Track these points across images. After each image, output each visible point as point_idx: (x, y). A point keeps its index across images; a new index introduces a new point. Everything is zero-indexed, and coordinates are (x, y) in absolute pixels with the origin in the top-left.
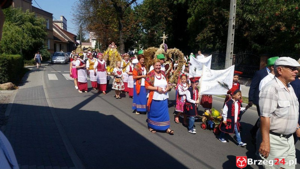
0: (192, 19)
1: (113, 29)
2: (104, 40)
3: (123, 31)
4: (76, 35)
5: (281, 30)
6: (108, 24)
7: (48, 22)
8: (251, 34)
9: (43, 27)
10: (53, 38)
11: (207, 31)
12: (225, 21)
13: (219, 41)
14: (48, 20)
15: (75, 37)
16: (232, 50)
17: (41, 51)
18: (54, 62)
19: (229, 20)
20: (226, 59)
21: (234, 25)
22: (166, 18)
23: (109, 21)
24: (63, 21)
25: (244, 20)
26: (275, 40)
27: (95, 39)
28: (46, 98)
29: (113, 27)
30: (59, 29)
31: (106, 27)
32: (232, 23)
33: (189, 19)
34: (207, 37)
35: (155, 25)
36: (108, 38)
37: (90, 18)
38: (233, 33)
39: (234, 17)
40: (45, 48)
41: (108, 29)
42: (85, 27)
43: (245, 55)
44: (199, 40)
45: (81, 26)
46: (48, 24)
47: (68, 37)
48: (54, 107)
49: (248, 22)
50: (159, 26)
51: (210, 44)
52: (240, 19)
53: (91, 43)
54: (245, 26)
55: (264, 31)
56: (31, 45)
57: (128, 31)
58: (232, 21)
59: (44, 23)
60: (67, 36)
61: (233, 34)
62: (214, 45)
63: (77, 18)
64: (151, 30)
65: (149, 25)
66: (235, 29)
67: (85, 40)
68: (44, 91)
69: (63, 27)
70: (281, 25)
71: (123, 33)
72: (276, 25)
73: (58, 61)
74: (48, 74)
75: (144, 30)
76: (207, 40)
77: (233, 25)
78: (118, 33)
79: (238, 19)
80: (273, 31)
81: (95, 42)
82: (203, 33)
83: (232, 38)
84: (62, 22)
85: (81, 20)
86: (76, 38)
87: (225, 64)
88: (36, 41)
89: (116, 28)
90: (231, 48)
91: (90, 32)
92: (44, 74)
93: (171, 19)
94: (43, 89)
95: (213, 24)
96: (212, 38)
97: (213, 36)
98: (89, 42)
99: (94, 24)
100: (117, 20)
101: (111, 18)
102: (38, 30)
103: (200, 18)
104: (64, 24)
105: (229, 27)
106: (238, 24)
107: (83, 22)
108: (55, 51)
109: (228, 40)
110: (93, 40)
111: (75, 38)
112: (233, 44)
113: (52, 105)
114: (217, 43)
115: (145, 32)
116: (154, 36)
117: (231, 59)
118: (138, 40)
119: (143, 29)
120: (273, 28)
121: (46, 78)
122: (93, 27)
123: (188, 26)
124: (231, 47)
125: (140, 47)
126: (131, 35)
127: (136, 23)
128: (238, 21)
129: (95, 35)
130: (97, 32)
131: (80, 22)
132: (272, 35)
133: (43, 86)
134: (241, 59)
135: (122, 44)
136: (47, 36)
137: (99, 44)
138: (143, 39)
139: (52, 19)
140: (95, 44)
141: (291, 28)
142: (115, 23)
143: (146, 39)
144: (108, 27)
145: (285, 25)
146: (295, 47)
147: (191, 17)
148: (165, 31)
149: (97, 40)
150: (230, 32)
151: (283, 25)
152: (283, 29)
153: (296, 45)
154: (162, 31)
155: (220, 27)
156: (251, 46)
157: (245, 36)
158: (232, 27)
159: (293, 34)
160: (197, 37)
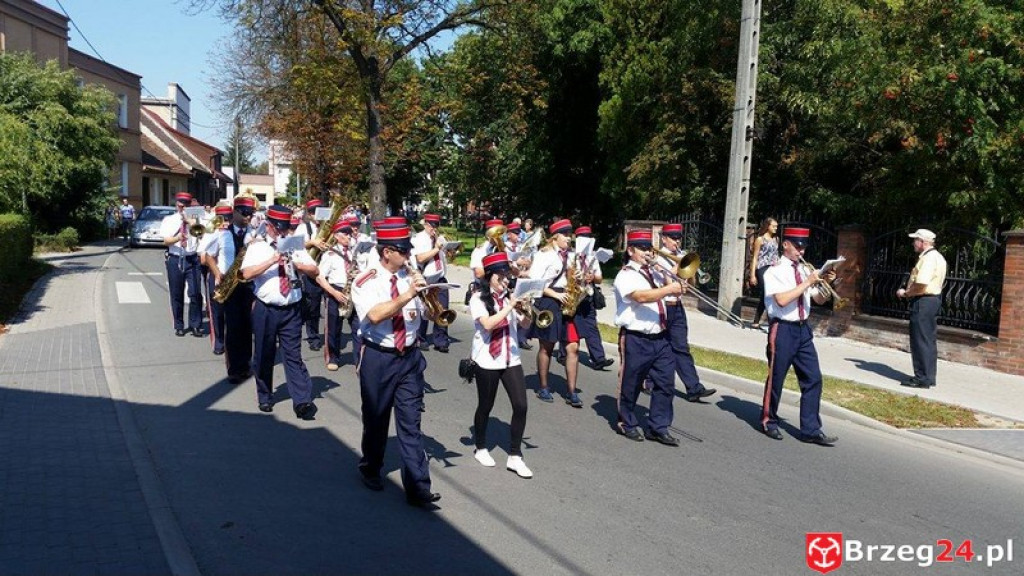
0: (614, 106)
1: (349, 131)
2: (315, 168)
3: (382, 139)
4: (222, 149)
5: (904, 147)
6: (330, 114)
7: (124, 102)
8: (805, 159)
9: (106, 122)
10: (139, 156)
11: (662, 144)
12: (719, 112)
13: (703, 179)
14: (126, 98)
15: (219, 155)
16: (742, 209)
17: (96, 202)
18: (139, 240)
19: (732, 110)
20: (725, 240)
21: (752, 126)
22: (527, 100)
23: (333, 107)
24: (175, 102)
25: (782, 110)
26: (887, 176)
27: (287, 163)
28: (102, 367)
29: (347, 125)
30: (163, 129)
31: (324, 126)
32: (744, 120)
33: (604, 103)
34: (661, 165)
35: (491, 121)
36: (332, 160)
37: (271, 91)
38: (747, 153)
39: (750, 102)
40: (110, 193)
41: (329, 131)
42: (251, 122)
44: (636, 176)
45: (238, 119)
46: (125, 109)
47: (193, 157)
48: (130, 399)
49: (799, 116)
50: (505, 126)
51: (672, 191)
52: (770, 108)
53: (273, 176)
54: (787, 131)
55: (849, 149)
56: (60, 181)
57: (398, 138)
58: (743, 114)
59: (109, 108)
60: (188, 152)
61: (746, 158)
62: (685, 193)
63: (226, 93)
64: (479, 138)
65: (473, 120)
66: (754, 142)
67: (254, 165)
68: (97, 341)
69: (175, 122)
70: (903, 130)
71: (382, 145)
72: (888, 131)
73: (154, 237)
74: (119, 284)
75: (456, 137)
76: (663, 175)
77: (749, 127)
78: (366, 146)
79: (764, 107)
80: (878, 149)
81: (287, 172)
82: (651, 152)
83: (745, 172)
84: (173, 105)
85: (238, 99)
86: (220, 160)
87: (720, 256)
88: (77, 166)
89: (356, 129)
90: (739, 204)
91: (270, 139)
92: (104, 282)
93: (544, 105)
94: (94, 334)
95: (682, 123)
96: (678, 167)
97: (682, 160)
98: (267, 174)
99: (284, 115)
100: (360, 103)
101: (342, 96)
102: (87, 129)
104: (180, 110)
105: (734, 135)
106: (765, 122)
107: (246, 107)
108: (146, 201)
109: (731, 176)
110: (280, 165)
111: (217, 157)
112: (747, 191)
113: (124, 394)
114: (694, 186)
115: (459, 145)
116: (489, 156)
117: (740, 238)
118: (436, 168)
119: (451, 133)
120: (876, 138)
121: (109, 296)
122: (279, 125)
123: (600, 126)
124: (739, 198)
125: (441, 194)
126: (408, 155)
127: (428, 113)
128: (766, 115)
129: (286, 149)
130: (294, 140)
131: (234, 107)
132: (877, 162)
133: (95, 323)
135: (377, 183)
136: (117, 151)
137: (302, 181)
138: (450, 168)
139: (140, 93)
140: (288, 182)
141: (936, 139)
142: (356, 110)
143: (462, 168)
144: (333, 123)
145: (916, 129)
146: (950, 202)
147: (609, 97)
148: (526, 141)
149: (293, 167)
150: (736, 150)
151: (908, 129)
152: (911, 141)
153: (954, 195)
154: (515, 142)
155: (703, 135)
156: (805, 196)
157: (786, 164)
158: (745, 132)
159: (944, 159)
160: (629, 164)
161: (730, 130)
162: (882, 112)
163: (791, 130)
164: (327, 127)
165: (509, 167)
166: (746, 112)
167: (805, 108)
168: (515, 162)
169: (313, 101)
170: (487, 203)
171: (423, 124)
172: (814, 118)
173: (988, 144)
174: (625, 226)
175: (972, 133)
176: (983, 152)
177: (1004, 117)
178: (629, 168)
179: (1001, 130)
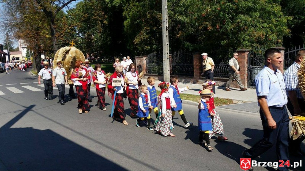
0: (128, 22)
1: (45, 35)
2: (35, 48)
4: (3, 44)
5: (208, 29)
6: (38, 30)
8: (183, 35)
11: (143, 33)
12: (158, 23)
13: (156, 43)
16: (167, 50)
19: (162, 22)
20: (164, 60)
22: (102, 22)
23: (39, 27)
25: (175, 21)
26: (205, 38)
29: (44, 33)
31: (36, 34)
32: (165, 25)
33: (125, 22)
34: (144, 39)
35: (91, 29)
36: (40, 44)
37: (17, 24)
38: (167, 34)
39: (166, 19)
42: (12, 35)
43: (179, 54)
44: (137, 43)
45: (7, 34)
49: (180, 23)
50: (95, 30)
51: (147, 46)
52: (172, 21)
55: (194, 31)
57: (61, 36)
61: (167, 36)
62: (151, 47)
63: (2, 26)
64: (88, 34)
65: (85, 29)
66: (169, 31)
70: (208, 25)
71: (56, 38)
72: (204, 25)
75: (80, 34)
76: (145, 42)
77: (167, 27)
78: (51, 39)
79: (170, 21)
80: (201, 30)
81: (25, 50)
82: (141, 36)
83: (167, 39)
85: (6, 27)
86: (2, 47)
87: (163, 64)
89: (47, 34)
91: (19, 39)
93: (107, 23)
95: (148, 26)
96: (149, 40)
97: (150, 38)
98: (19, 51)
99: (23, 31)
100: (48, 26)
101: (41, 24)
103: (136, 21)
105: (163, 29)
106: (171, 25)
107: (9, 30)
109: (163, 41)
110: (23, 48)
112: (168, 45)
114: (154, 45)
115: (82, 37)
116: (91, 39)
117: (168, 59)
119: (79, 33)
120: (201, 28)
122: (21, 35)
123: (125, 28)
124: (166, 47)
126: (66, 41)
127: (70, 27)
128: (171, 23)
129: (25, 42)
130: (27, 39)
131: (5, 30)
132: (201, 34)
134: (177, 59)
135: (56, 50)
137: (31, 52)
138: (80, 44)
140: (26, 53)
141: (216, 26)
142: (47, 28)
143: (83, 43)
144: (39, 33)
145: (211, 24)
146: (221, 43)
147: (126, 20)
148: (102, 34)
149: (27, 48)
150: (164, 34)
151: (209, 24)
152: (210, 28)
153: (222, 42)
154: (99, 34)
155: (155, 29)
156: (184, 45)
157: (178, 37)
158: (166, 28)
159: (219, 32)
160: (134, 39)
162: (202, 20)
163: (178, 27)
164: (37, 34)
165: (98, 42)
166: (166, 22)
167: (182, 20)
168: (100, 41)
169: (32, 26)
170: (93, 54)
171: (69, 31)
172: (184, 22)
173: (230, 27)
174: (136, 58)
175: (226, 24)
176: (229, 29)
177: (233, 19)
178: (135, 41)
179: (232, 23)
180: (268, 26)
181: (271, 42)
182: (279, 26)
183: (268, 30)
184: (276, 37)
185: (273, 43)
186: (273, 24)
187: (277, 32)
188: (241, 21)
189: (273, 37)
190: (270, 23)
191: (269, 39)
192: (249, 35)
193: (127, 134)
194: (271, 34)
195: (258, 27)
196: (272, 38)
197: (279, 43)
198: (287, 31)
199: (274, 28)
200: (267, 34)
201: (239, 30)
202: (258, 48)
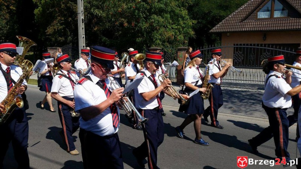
0: (40, 11)
5: (124, 26)
8: (100, 29)
11: (57, 23)
12: (73, 14)
13: (71, 34)
16: (84, 43)
19: (77, 14)
21: (83, 19)
25: (92, 14)
26: (121, 34)
32: (81, 17)
33: (36, 9)
34: (58, 30)
39: (82, 11)
44: (50, 33)
49: (96, 16)
51: (61, 37)
52: (88, 14)
55: (111, 26)
61: (83, 28)
62: (66, 38)
66: (85, 23)
70: (123, 21)
72: (120, 21)
76: (58, 33)
77: (82, 19)
79: (86, 13)
80: (118, 26)
82: (54, 26)
83: (83, 32)
90: (82, 42)
93: (14, 9)
95: (62, 17)
96: (63, 31)
97: (64, 29)
103: (48, 9)
105: (78, 21)
106: (87, 18)
109: (79, 33)
112: (84, 38)
114: (69, 36)
120: (117, 23)
123: (35, 17)
124: (82, 40)
128: (87, 16)
132: (118, 30)
141: (132, 24)
145: (127, 21)
146: (137, 41)
148: (9, 21)
150: (79, 25)
151: (125, 21)
152: (126, 24)
153: (137, 39)
155: (70, 20)
156: (101, 39)
157: (95, 30)
158: (82, 21)
159: (134, 29)
160: (47, 29)
161: (77, 19)
162: (118, 16)
163: (95, 20)
166: (81, 14)
167: (98, 14)
172: (101, 17)
173: (144, 26)
174: (48, 49)
175: (140, 22)
176: (143, 28)
177: (147, 18)
178: (47, 31)
179: (146, 22)
180: (176, 27)
181: (179, 42)
182: (185, 28)
183: (177, 31)
184: (183, 38)
185: (180, 43)
186: (181, 26)
187: (184, 33)
188: (155, 21)
189: (181, 37)
190: (178, 25)
191: (177, 39)
192: (160, 35)
193: (36, 132)
194: (179, 35)
195: (168, 27)
196: (179, 38)
197: (185, 43)
198: (192, 33)
199: (181, 30)
200: (175, 35)
201: (152, 29)
202: (167, 47)
